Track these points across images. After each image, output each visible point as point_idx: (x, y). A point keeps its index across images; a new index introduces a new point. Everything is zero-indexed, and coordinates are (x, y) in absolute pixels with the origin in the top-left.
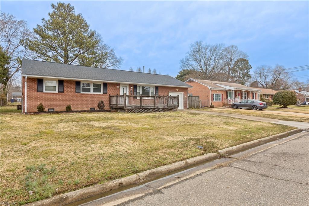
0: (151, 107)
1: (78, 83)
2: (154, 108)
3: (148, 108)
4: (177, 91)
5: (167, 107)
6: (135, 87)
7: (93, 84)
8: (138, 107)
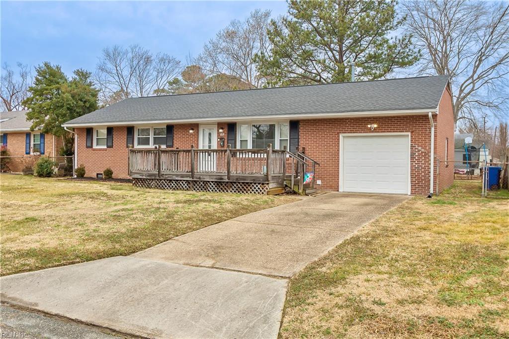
0: (182, 176)
1: (130, 130)
2: (191, 179)
3: (177, 179)
4: (370, 130)
5: (229, 178)
6: (231, 128)
7: (154, 129)
8: (154, 175)
